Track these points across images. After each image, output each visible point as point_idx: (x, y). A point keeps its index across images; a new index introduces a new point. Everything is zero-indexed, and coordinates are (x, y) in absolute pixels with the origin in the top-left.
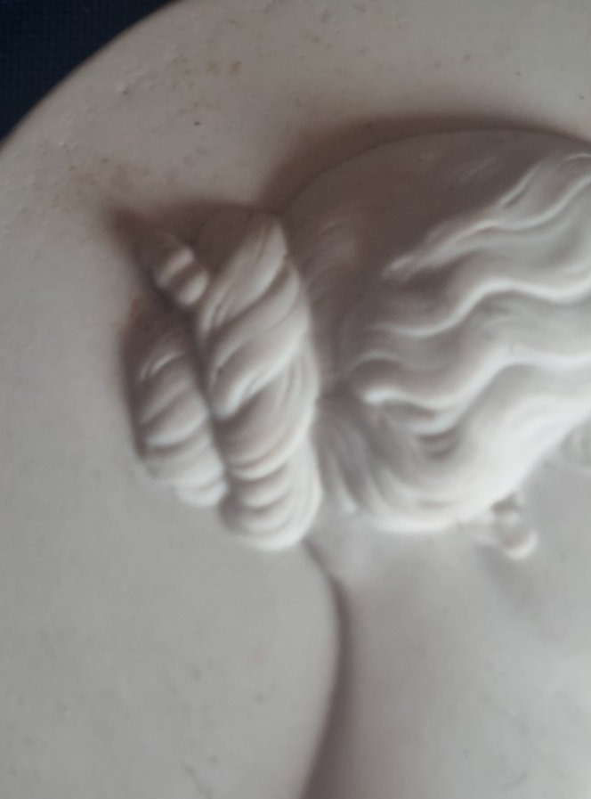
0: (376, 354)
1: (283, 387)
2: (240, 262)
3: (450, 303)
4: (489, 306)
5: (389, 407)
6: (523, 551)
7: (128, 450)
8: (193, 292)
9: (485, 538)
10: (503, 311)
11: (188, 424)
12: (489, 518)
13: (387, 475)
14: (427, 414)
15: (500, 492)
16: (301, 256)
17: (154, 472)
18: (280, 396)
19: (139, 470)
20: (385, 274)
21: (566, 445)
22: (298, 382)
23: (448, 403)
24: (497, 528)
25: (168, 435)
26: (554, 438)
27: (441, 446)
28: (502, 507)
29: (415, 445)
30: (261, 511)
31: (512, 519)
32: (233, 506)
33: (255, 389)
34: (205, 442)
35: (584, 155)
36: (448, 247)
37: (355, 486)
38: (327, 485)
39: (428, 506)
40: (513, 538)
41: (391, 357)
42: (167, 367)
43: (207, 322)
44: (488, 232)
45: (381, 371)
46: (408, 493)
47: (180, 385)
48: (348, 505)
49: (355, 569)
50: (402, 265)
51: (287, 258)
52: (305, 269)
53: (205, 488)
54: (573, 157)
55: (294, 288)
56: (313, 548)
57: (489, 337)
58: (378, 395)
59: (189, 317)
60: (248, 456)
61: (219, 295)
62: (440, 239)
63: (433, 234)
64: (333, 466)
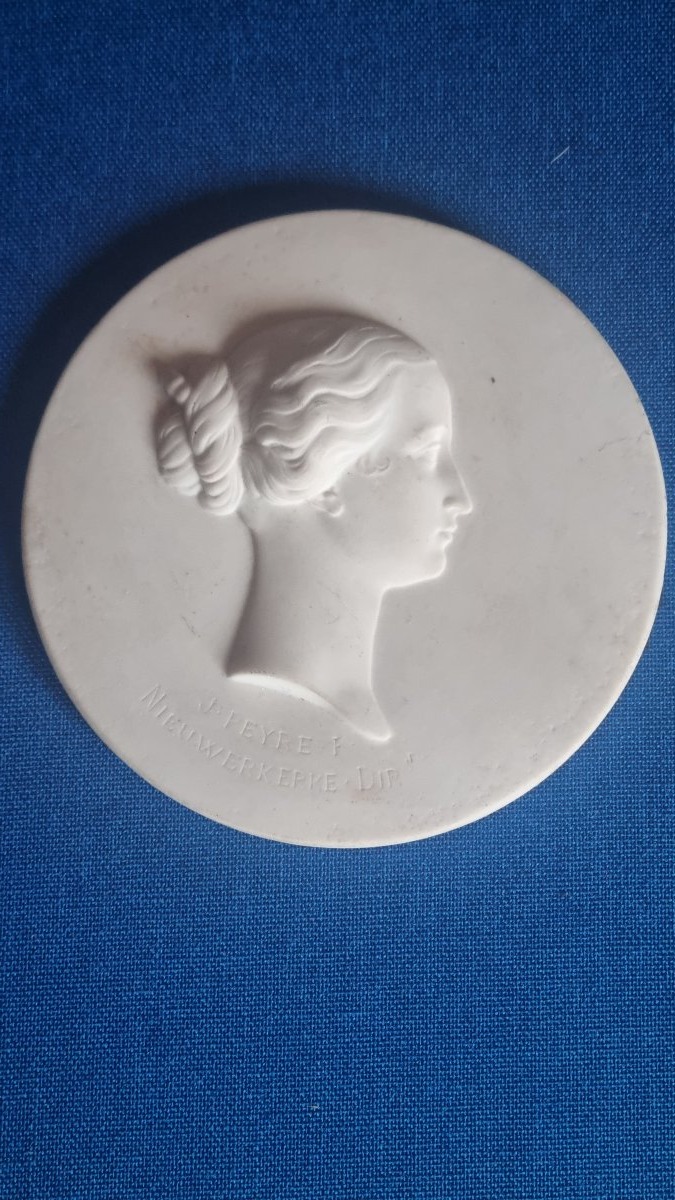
0: (266, 424)
1: (226, 439)
2: (206, 381)
3: (300, 400)
4: (317, 400)
5: (274, 448)
6: (338, 514)
7: (155, 471)
8: (183, 397)
9: (321, 509)
10: (325, 403)
11: (182, 457)
12: (322, 499)
13: (273, 479)
14: (291, 450)
15: (326, 487)
16: (235, 378)
17: (166, 481)
19: (161, 480)
20: (272, 386)
21: (358, 464)
22: (232, 437)
23: (299, 445)
24: (325, 503)
26: (353, 460)
27: (296, 465)
28: (327, 494)
29: (285, 465)
30: (216, 497)
31: (332, 499)
32: (203, 496)
33: (212, 441)
34: (190, 466)
35: (371, 328)
36: (299, 373)
37: (259, 485)
38: (246, 484)
39: (291, 493)
40: (332, 508)
41: (273, 424)
42: (173, 431)
43: (190, 411)
44: (318, 366)
45: (269, 431)
46: (281, 487)
47: (179, 440)
48: (257, 494)
49: (261, 524)
50: (280, 382)
51: (228, 380)
52: (236, 386)
53: (191, 488)
54: (364, 329)
55: (231, 394)
56: (241, 515)
57: (318, 414)
58: (268, 442)
59: (182, 408)
60: (208, 473)
61: (195, 398)
62: (297, 369)
63: (293, 367)
64: (249, 476)
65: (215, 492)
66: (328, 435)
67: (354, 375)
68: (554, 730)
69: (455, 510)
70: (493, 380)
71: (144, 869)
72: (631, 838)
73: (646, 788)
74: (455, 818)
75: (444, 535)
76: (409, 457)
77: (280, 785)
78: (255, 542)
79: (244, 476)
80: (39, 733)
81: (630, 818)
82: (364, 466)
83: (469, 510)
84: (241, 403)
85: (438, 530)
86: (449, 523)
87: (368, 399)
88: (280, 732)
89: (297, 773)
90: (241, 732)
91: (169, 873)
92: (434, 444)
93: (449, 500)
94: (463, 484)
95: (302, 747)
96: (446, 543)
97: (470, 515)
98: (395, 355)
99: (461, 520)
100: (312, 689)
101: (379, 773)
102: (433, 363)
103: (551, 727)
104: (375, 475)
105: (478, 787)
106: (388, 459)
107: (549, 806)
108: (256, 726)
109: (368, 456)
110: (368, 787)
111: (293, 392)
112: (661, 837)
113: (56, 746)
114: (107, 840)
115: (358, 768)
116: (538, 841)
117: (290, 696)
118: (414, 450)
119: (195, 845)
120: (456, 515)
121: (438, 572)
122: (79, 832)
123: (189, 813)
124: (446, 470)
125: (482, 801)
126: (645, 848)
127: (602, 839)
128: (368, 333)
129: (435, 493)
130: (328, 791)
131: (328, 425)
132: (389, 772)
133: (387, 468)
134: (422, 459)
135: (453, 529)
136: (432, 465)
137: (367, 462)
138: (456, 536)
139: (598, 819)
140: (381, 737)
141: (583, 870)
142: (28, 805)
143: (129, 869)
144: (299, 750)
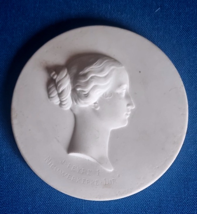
0: (78, 84)
1: (67, 89)
2: (61, 73)
3: (87, 77)
4: (92, 78)
5: (80, 91)
6: (98, 109)
7: (47, 97)
8: (55, 77)
9: (93, 108)
10: (94, 78)
11: (55, 94)
12: (93, 105)
13: (80, 99)
14: (85, 91)
15: (95, 101)
16: (69, 72)
17: (51, 100)
18: (66, 90)
19: (49, 100)
20: (79, 74)
21: (103, 95)
22: (68, 88)
23: (87, 90)
24: (94, 106)
25: (52, 96)
27: (86, 96)
28: (95, 103)
29: (83, 95)
30: (64, 105)
31: (96, 105)
32: (61, 104)
33: (63, 89)
34: (57, 96)
35: (106, 58)
36: (87, 70)
37: (76, 101)
38: (72, 101)
39: (85, 103)
40: (96, 107)
41: (80, 84)
42: (52, 87)
43: (57, 81)
44: (92, 68)
45: (78, 86)
46: (82, 101)
47: (54, 89)
48: (75, 104)
49: (77, 112)
50: (81, 73)
51: (67, 73)
52: (69, 74)
53: (57, 102)
55: (68, 76)
56: (71, 110)
57: (92, 81)
58: (78, 89)
59: (55, 80)
60: (62, 98)
61: (58, 77)
62: (86, 69)
63: (85, 69)
64: (73, 99)
65: (64, 103)
66: (95, 87)
67: (102, 71)
68: (158, 168)
69: (130, 108)
70: (140, 72)
71: (46, 207)
72: (179, 197)
73: (183, 184)
74: (131, 192)
75: (127, 114)
76: (117, 93)
77: (83, 183)
78: (75, 117)
79: (72, 99)
80: (16, 170)
81: (179, 192)
82: (105, 96)
83: (134, 107)
84: (71, 79)
85: (125, 113)
86: (128, 111)
87: (106, 77)
88: (83, 169)
89: (88, 180)
90: (72, 169)
91: (53, 208)
92: (124, 89)
93: (128, 105)
94: (132, 101)
95: (89, 173)
96: (128, 117)
97: (134, 109)
98: (113, 65)
99: (132, 110)
100: (92, 157)
101: (110, 180)
102: (123, 67)
103: (157, 167)
104: (108, 98)
105: (137, 183)
106: (111, 94)
107: (157, 189)
108: (76, 167)
109: (106, 93)
110: (107, 184)
111: (85, 75)
112: (188, 197)
113: (21, 174)
114: (35, 199)
115: (104, 178)
116: (154, 198)
117: (85, 159)
118: (118, 91)
119: (60, 201)
120: (130, 109)
121: (125, 125)
122: (27, 197)
123: (58, 192)
124: (127, 97)
125: (139, 187)
126: (183, 200)
127: (171, 198)
128: (105, 59)
129: (124, 103)
130: (96, 185)
131: (95, 84)
132: (113, 180)
133: (111, 96)
134: (121, 94)
135: (129, 113)
136: (123, 95)
137: (106, 95)
138: (130, 115)
139: (170, 192)
140: (111, 170)
141: (166, 206)
142: (13, 190)
143: (41, 207)
144: (88, 174)
